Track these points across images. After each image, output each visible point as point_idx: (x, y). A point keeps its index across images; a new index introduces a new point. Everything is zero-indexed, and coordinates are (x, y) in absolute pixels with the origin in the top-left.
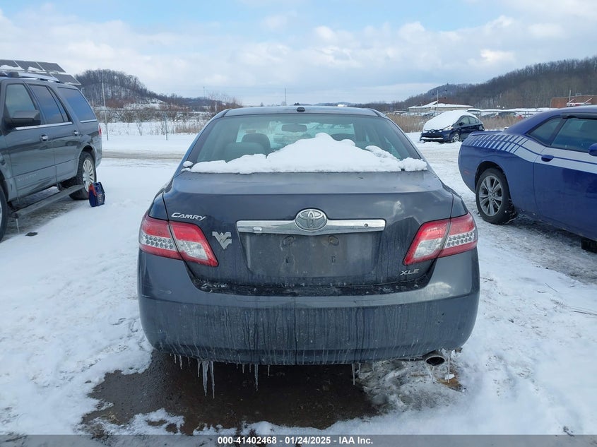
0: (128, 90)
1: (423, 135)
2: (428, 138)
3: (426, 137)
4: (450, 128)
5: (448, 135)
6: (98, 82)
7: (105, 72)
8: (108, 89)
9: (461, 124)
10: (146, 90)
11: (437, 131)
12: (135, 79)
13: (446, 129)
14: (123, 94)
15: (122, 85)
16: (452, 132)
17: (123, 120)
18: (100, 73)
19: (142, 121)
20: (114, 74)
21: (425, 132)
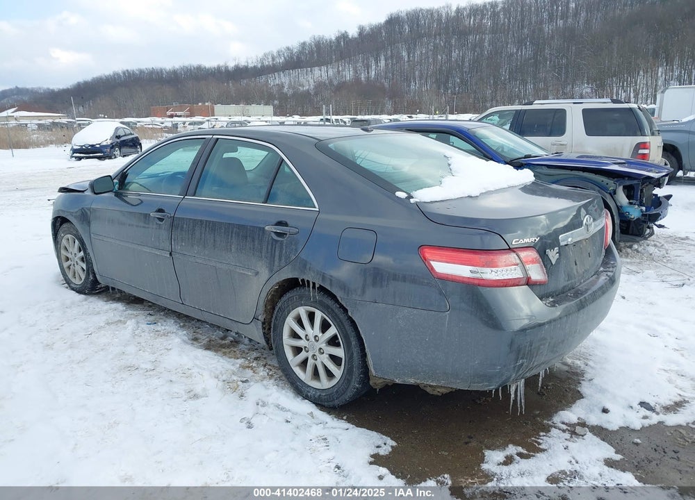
1: (75, 151)
2: (82, 155)
3: (80, 153)
4: (109, 142)
5: (108, 150)
9: (118, 137)
11: (92, 146)
13: (104, 144)
16: (112, 147)
21: (75, 147)
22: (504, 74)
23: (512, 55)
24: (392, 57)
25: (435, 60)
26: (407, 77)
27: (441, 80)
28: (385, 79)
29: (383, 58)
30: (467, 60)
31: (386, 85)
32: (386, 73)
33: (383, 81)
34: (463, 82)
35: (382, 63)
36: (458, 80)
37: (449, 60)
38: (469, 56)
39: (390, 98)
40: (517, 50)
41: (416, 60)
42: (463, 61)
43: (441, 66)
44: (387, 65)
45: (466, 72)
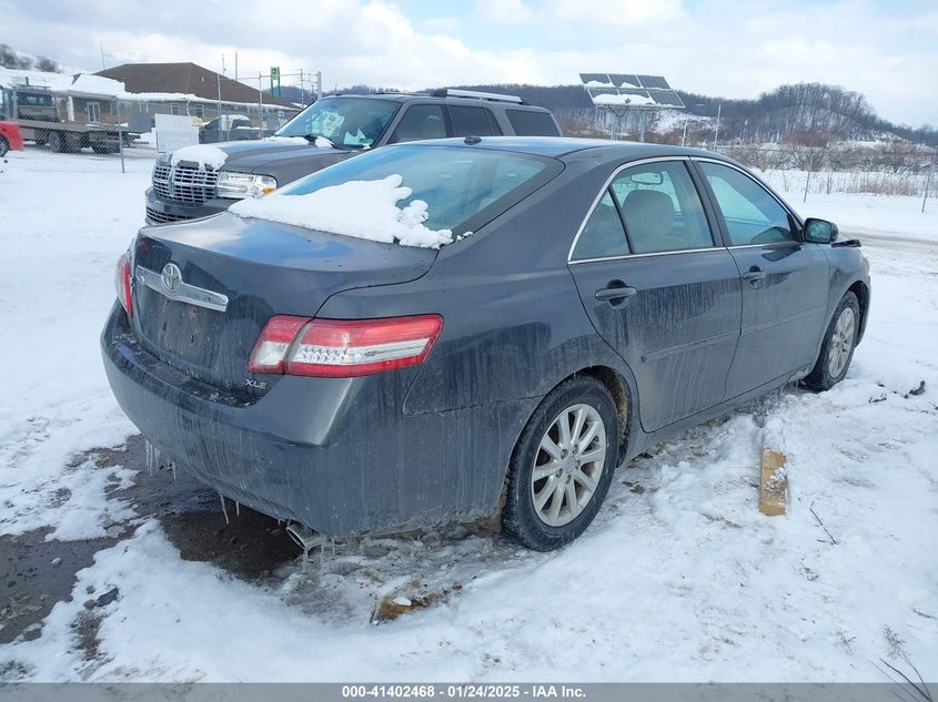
0: (843, 118)
6: (795, 104)
7: (809, 87)
8: (808, 114)
10: (874, 118)
12: (860, 98)
14: (832, 123)
15: (834, 108)
17: (802, 166)
18: (801, 88)
19: (835, 170)
20: (825, 90)
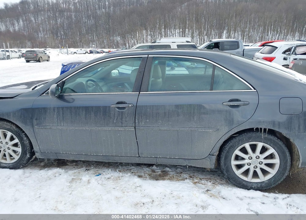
22: (84, 31)
23: (86, 22)
24: (26, 20)
25: (49, 23)
26: (36, 30)
27: (55, 32)
28: (24, 31)
29: (21, 20)
30: (65, 24)
31: (25, 34)
32: (24, 28)
33: (23, 32)
34: (65, 34)
35: (21, 23)
36: (63, 33)
37: (57, 24)
38: (66, 21)
39: (29, 40)
40: (87, 21)
41: (39, 22)
42: (63, 24)
43: (53, 26)
44: (24, 24)
45: (66, 29)
